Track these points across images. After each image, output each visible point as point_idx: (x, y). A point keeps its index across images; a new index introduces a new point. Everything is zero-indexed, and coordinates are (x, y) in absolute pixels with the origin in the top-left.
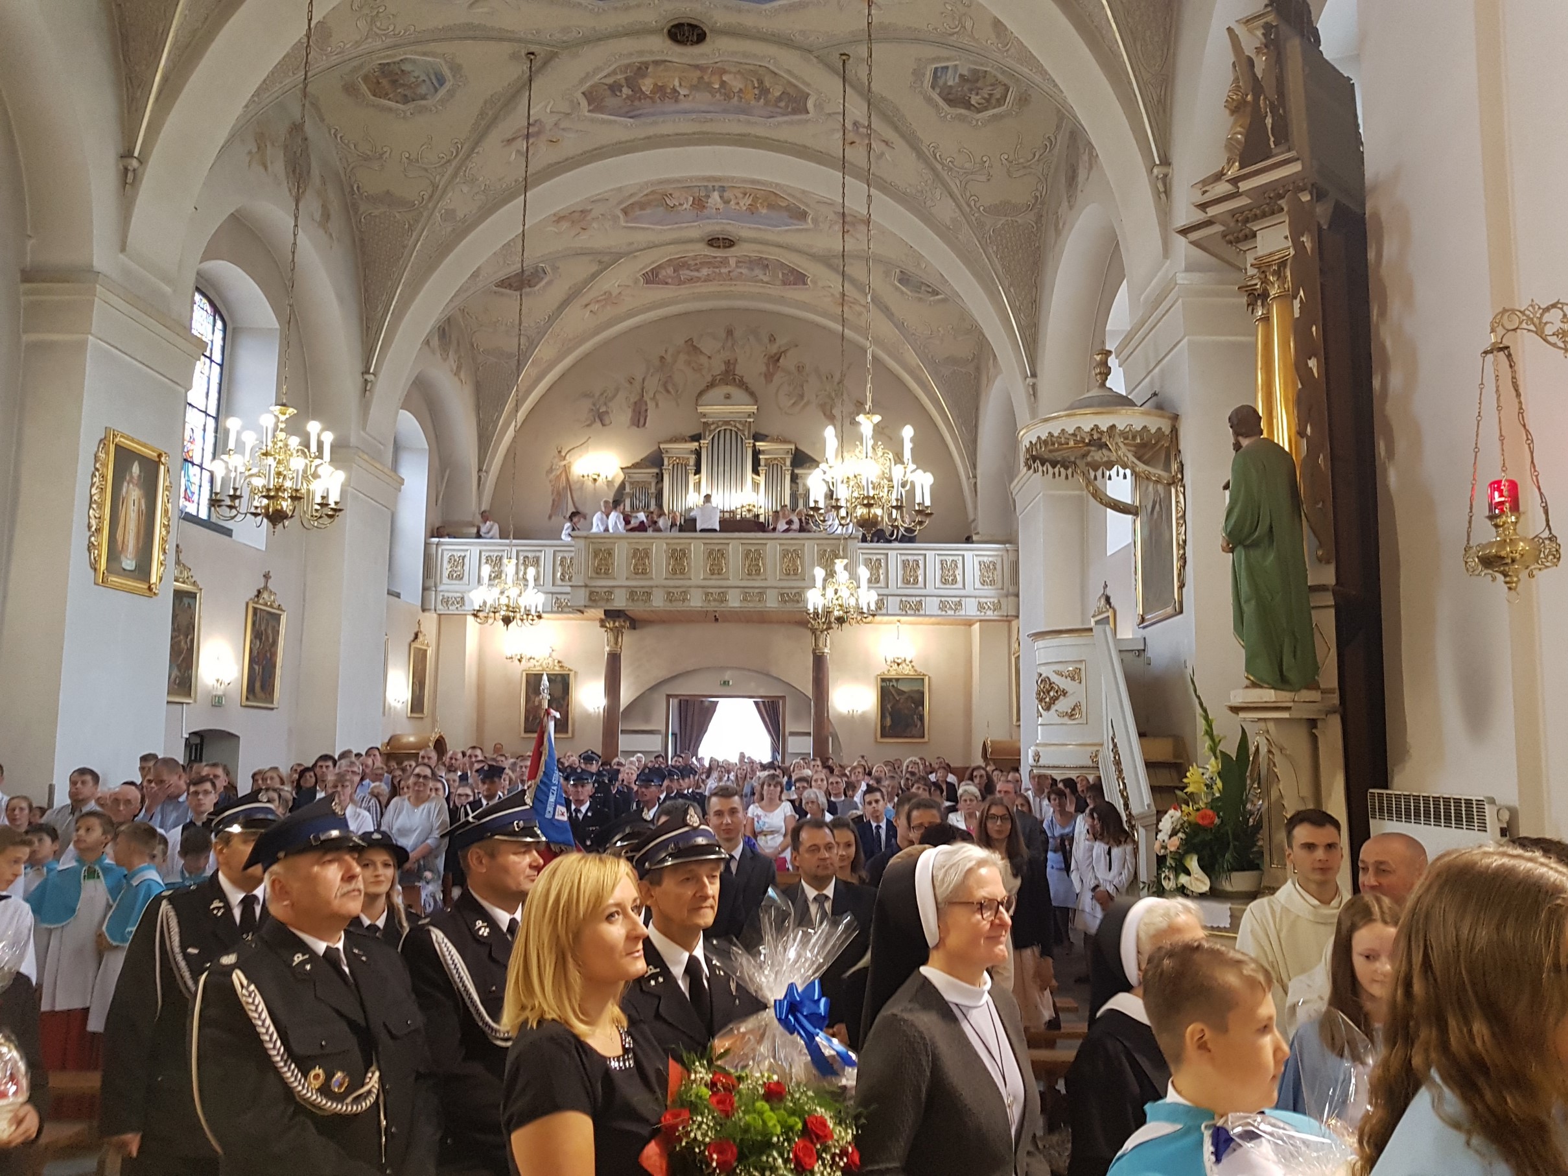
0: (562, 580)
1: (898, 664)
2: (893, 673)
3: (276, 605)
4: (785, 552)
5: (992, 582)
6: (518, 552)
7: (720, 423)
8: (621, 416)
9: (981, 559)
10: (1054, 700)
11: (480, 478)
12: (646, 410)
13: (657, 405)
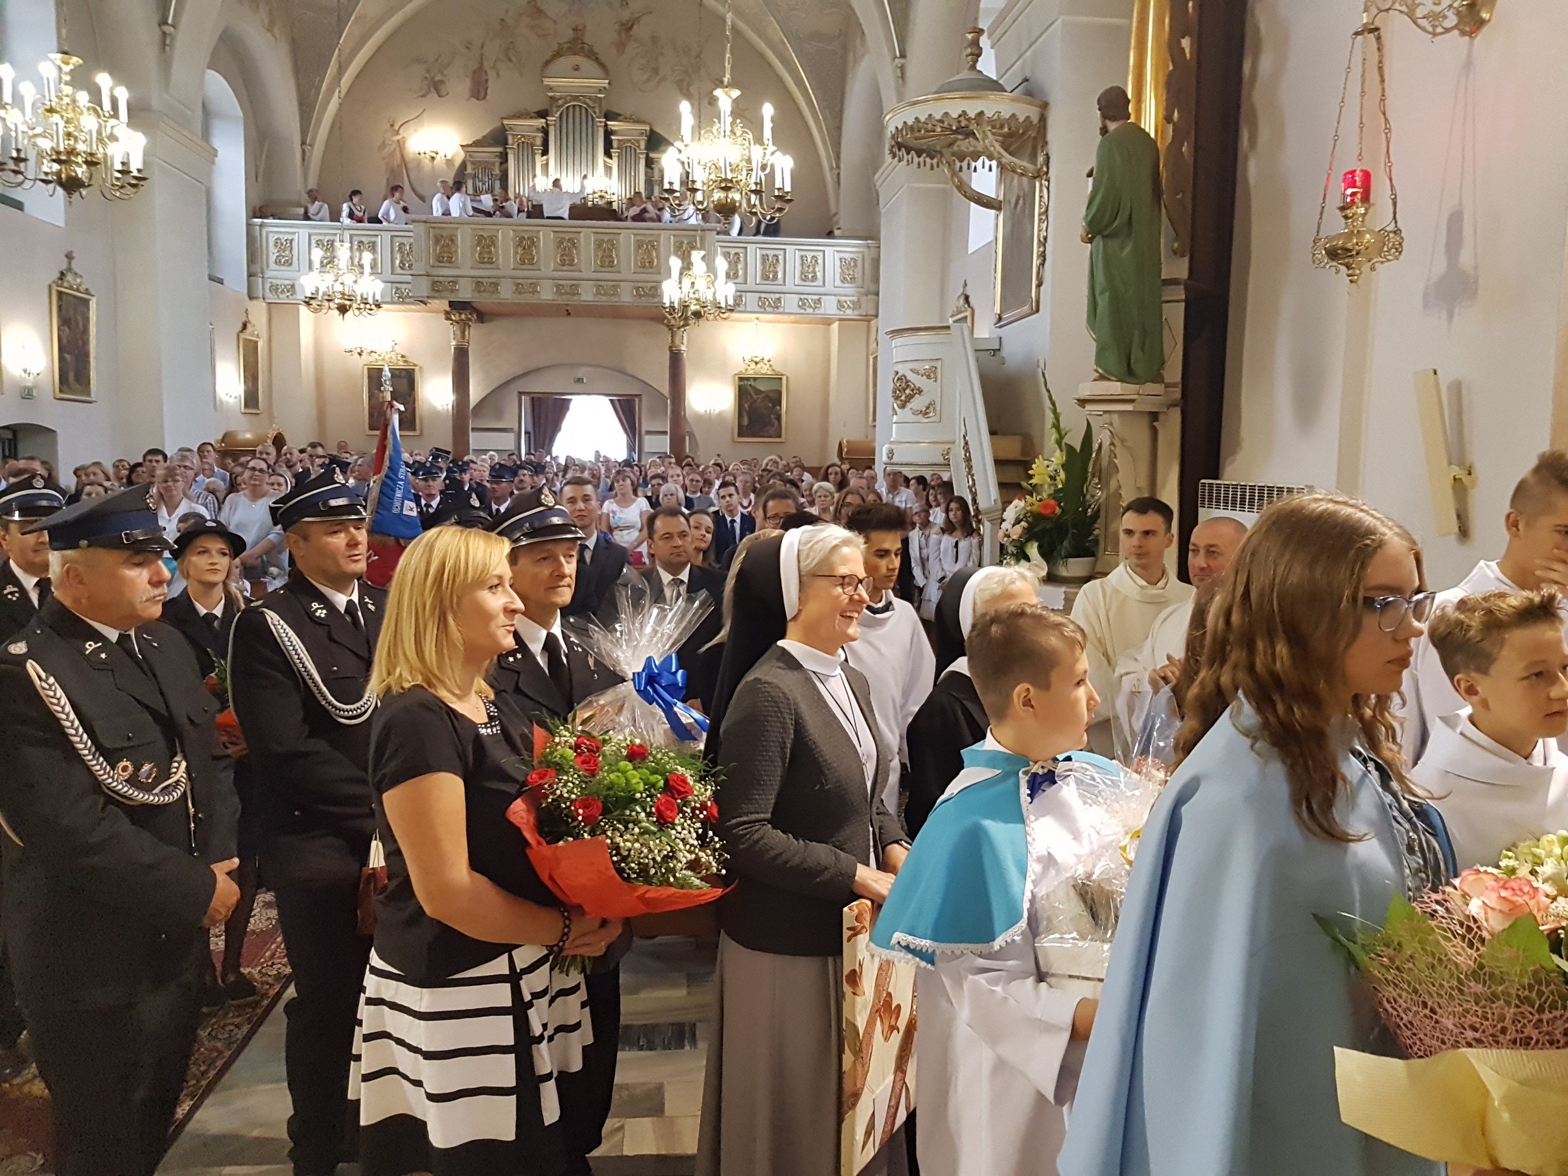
0: (402, 268)
1: (756, 363)
2: (751, 372)
3: (83, 289)
4: (639, 244)
5: (853, 279)
6: (351, 236)
8: (460, 86)
9: (842, 255)
10: (909, 398)
11: (304, 151)
12: (487, 81)
13: (498, 75)
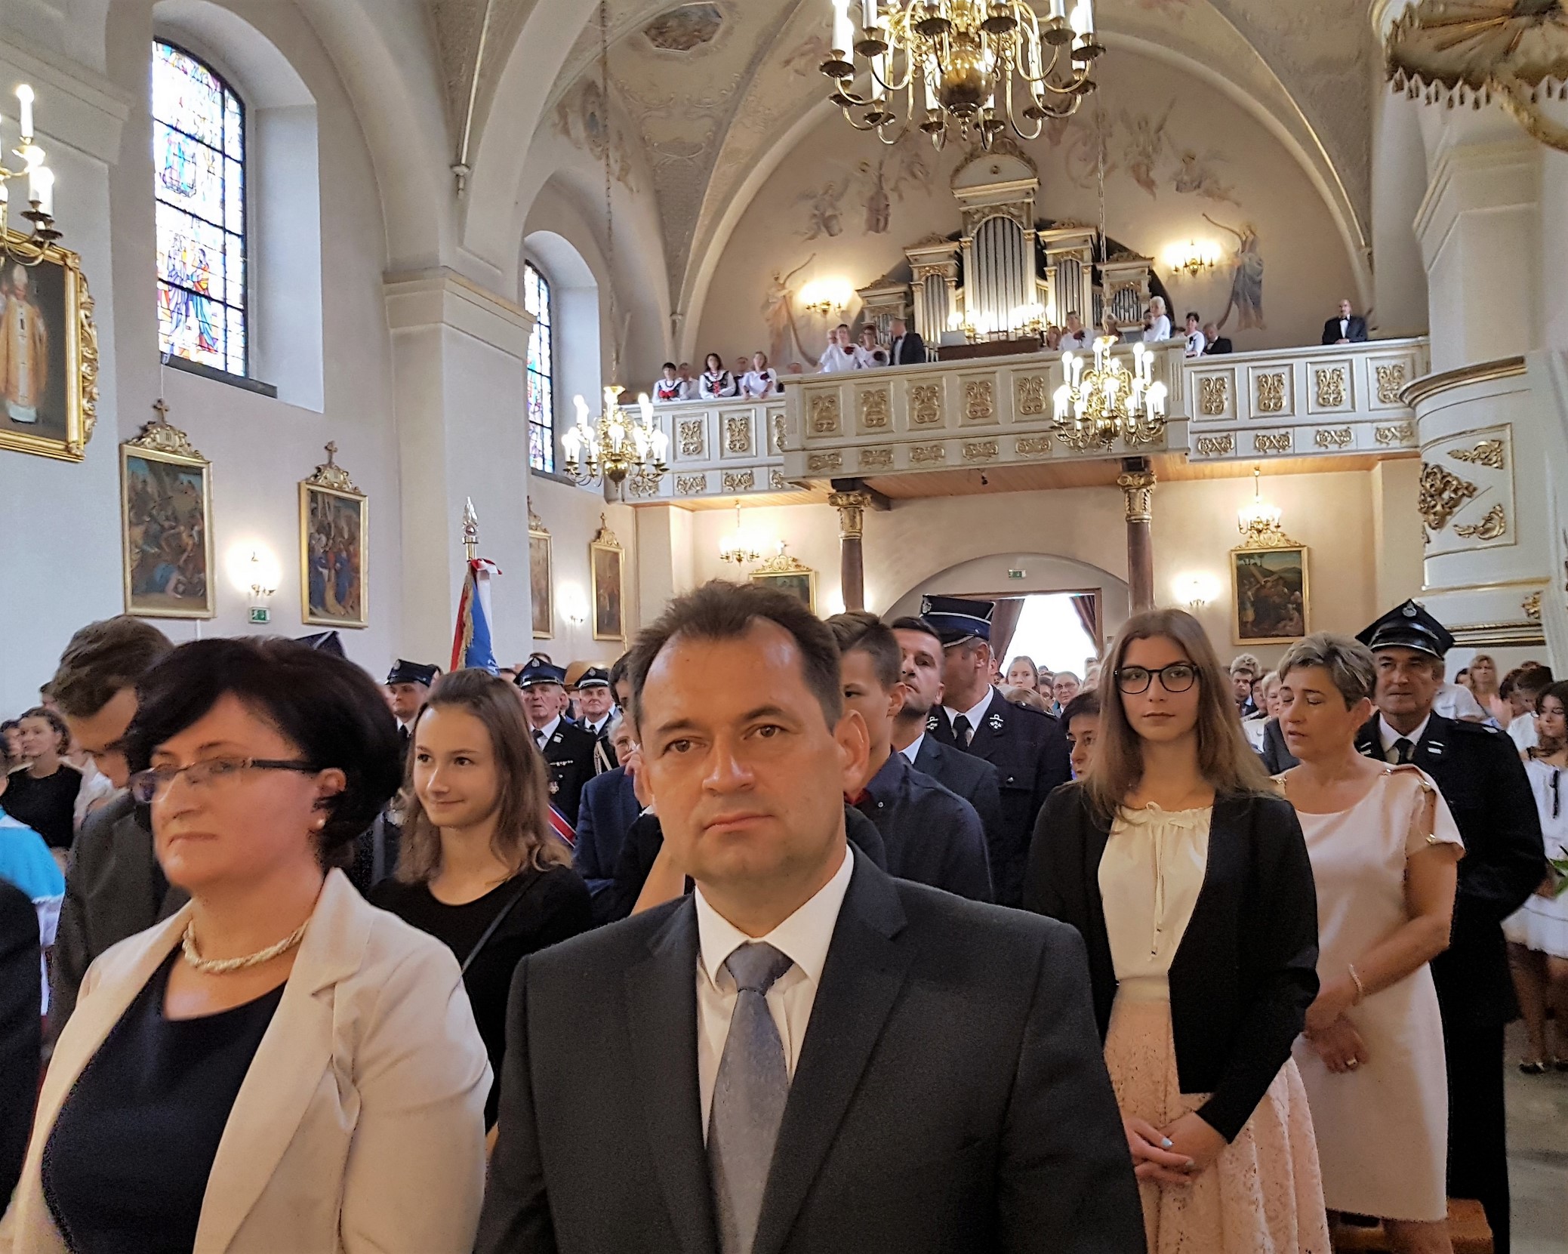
0: (779, 447)
1: (1259, 531)
2: (1255, 546)
3: (349, 487)
7: (986, 211)
8: (854, 218)
9: (1378, 363)
10: (1452, 505)
11: (674, 323)
12: (888, 205)
13: (901, 197)
